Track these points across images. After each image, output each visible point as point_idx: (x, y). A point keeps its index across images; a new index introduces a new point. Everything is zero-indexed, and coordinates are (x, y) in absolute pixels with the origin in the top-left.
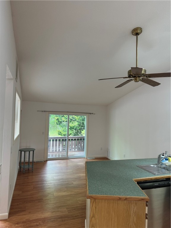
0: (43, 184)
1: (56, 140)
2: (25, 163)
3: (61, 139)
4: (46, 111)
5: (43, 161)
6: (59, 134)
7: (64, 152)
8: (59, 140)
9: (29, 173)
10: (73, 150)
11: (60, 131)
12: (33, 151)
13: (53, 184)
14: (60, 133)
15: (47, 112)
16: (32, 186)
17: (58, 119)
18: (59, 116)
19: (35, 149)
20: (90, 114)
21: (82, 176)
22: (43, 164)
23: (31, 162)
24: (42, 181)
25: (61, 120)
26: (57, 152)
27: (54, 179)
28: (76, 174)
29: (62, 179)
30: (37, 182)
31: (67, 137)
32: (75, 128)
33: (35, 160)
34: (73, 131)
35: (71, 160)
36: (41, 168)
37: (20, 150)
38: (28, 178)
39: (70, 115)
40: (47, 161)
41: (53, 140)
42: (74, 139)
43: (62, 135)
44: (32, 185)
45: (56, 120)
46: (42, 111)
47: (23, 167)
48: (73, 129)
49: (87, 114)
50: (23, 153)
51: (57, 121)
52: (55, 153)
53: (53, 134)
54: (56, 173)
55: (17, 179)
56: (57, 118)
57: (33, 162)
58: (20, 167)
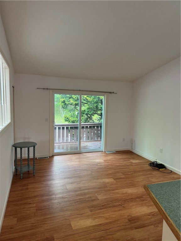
0: (51, 199)
1: (63, 128)
2: (22, 160)
3: (69, 127)
4: (50, 89)
5: (48, 156)
6: (66, 121)
7: (73, 142)
8: (67, 128)
9: (29, 178)
10: (85, 140)
11: (68, 116)
12: (34, 147)
13: (67, 199)
14: (67, 119)
15: (51, 91)
16: (35, 205)
17: (64, 102)
18: (66, 97)
19: (36, 144)
20: (110, 93)
21: (108, 183)
22: (47, 161)
23: (31, 159)
24: (49, 194)
25: (69, 103)
26: (65, 143)
27: (67, 189)
28: (98, 179)
29: (80, 189)
30: (42, 196)
31: (78, 124)
32: (86, 112)
33: (37, 156)
34: (84, 117)
35: (86, 155)
36: (45, 169)
37: (13, 146)
38: (27, 189)
39: (82, 94)
40: (53, 156)
41: (59, 128)
42: (85, 126)
43: (69, 122)
44: (34, 203)
45: (62, 102)
46: (44, 89)
47: (20, 170)
48: (84, 114)
49: (106, 93)
50: (19, 149)
51: (63, 104)
52: (62, 144)
53: (59, 120)
54: (68, 178)
55: (11, 191)
56: (62, 100)
57: (34, 159)
58: (16, 169)
